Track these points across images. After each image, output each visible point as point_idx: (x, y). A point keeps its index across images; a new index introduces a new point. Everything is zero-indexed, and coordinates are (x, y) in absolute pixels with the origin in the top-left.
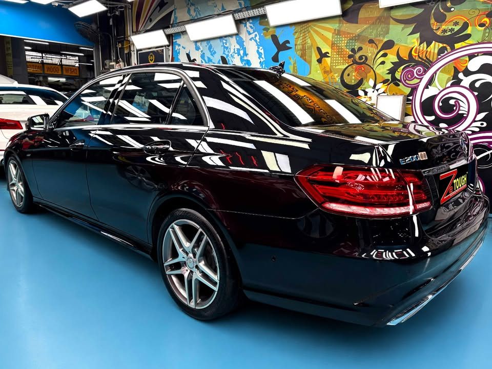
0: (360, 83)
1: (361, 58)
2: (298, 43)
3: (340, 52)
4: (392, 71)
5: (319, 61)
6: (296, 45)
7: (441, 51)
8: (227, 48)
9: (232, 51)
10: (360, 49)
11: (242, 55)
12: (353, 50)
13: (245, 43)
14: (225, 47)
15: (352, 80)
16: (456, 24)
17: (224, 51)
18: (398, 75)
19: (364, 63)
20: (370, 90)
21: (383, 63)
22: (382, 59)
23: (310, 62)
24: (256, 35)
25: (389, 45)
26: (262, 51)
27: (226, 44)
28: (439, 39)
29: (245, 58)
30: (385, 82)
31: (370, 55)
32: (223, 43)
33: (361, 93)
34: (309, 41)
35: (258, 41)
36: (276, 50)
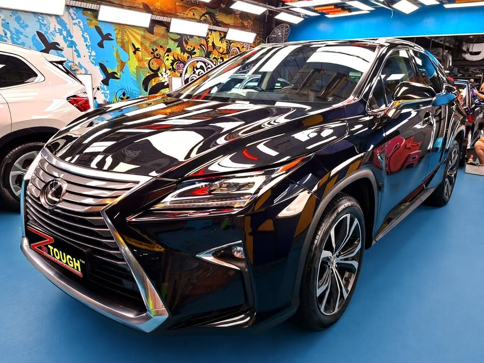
0: (159, 69)
1: (157, 55)
2: (119, 37)
3: (146, 49)
4: (172, 64)
5: (135, 53)
6: (117, 38)
7: (188, 57)
8: (45, 25)
9: (52, 29)
10: (156, 50)
11: (65, 36)
12: (153, 50)
13: (67, 26)
14: (41, 24)
15: (155, 67)
16: (191, 46)
17: (41, 27)
18: (174, 67)
19: (159, 58)
20: (164, 74)
21: (168, 59)
22: (167, 57)
23: (128, 52)
24: (79, 22)
25: (169, 50)
26: (87, 36)
27: (43, 21)
28: (188, 52)
29: (69, 39)
30: (170, 69)
31: (161, 54)
32: (39, 19)
33: (160, 75)
34: (126, 38)
35: (83, 27)
36: (101, 39)
